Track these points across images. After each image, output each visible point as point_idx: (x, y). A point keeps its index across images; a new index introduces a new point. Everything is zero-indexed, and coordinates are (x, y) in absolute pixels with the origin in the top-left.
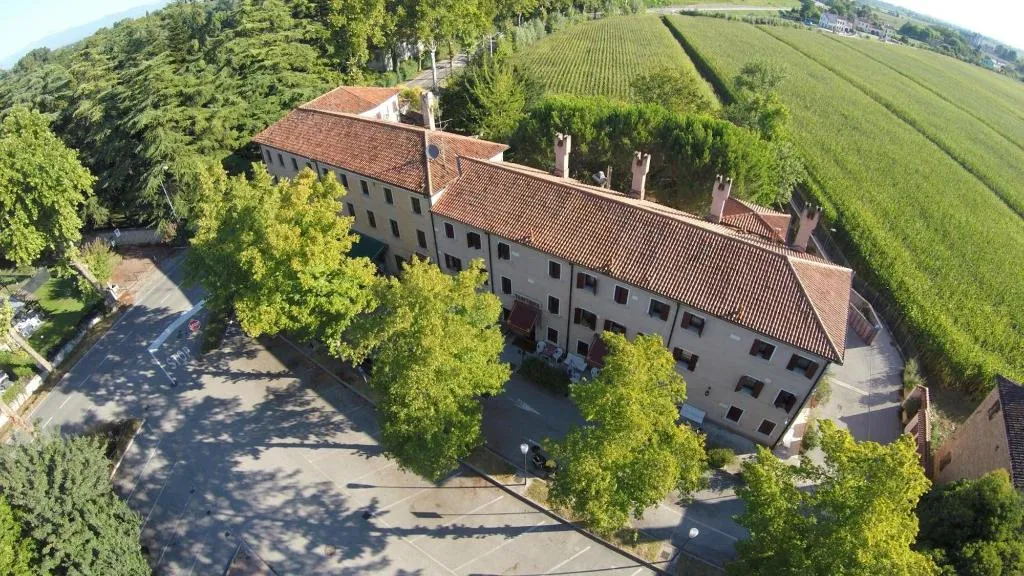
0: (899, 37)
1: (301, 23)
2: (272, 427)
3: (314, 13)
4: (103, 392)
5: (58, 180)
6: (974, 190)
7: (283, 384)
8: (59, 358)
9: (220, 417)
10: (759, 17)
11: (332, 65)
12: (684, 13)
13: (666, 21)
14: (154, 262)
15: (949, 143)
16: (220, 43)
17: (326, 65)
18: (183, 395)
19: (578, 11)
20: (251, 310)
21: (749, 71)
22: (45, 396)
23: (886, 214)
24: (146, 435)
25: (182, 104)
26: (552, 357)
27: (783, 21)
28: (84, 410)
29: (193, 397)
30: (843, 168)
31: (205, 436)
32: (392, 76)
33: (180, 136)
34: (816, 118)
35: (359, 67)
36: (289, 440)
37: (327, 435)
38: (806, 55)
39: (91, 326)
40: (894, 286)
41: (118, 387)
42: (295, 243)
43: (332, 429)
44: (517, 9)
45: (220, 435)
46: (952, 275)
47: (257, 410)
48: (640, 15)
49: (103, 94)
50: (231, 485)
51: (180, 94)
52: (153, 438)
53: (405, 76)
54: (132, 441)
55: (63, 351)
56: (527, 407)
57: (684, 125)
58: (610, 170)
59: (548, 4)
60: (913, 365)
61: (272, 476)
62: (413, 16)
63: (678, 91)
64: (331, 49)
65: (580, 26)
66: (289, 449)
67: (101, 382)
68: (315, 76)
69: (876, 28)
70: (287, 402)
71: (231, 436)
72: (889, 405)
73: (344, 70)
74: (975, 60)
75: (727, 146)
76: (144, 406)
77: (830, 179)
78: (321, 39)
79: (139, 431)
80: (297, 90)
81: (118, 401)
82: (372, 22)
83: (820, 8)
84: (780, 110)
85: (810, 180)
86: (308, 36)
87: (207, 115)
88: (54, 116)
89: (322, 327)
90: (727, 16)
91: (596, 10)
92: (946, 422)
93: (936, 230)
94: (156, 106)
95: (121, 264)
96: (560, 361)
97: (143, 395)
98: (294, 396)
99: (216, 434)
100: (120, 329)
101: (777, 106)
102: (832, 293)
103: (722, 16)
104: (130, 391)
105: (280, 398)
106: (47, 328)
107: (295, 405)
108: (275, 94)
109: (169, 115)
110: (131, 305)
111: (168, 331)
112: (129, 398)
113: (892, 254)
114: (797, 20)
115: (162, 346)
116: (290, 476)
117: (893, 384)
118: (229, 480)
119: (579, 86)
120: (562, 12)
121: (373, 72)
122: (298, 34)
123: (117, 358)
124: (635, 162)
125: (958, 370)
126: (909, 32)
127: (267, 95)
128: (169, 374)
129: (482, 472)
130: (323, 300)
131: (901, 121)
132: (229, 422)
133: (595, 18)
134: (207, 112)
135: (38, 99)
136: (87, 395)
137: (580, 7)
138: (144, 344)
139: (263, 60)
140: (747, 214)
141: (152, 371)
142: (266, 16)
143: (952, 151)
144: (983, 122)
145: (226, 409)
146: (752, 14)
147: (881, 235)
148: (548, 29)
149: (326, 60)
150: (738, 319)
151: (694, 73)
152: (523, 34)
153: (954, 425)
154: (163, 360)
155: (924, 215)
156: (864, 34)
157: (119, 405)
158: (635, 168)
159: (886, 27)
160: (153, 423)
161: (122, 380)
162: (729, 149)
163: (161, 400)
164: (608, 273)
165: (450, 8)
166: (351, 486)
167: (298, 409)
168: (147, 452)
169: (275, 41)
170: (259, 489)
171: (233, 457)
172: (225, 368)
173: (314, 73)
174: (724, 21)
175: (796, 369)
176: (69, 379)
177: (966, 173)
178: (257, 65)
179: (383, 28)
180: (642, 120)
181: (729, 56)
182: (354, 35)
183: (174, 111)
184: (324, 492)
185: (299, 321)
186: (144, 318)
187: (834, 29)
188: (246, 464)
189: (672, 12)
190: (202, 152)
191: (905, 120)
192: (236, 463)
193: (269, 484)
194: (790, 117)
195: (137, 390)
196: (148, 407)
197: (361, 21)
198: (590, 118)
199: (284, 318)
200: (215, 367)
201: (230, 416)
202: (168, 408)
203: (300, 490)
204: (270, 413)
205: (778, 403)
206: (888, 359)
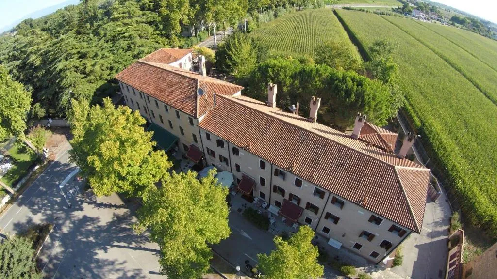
0: (451, 22)
1: (145, 14)
2: (114, 236)
3: (152, 8)
4: (36, 207)
5: (10, 103)
6: (491, 109)
7: (122, 212)
8: (18, 186)
9: (90, 227)
10: (382, 11)
11: (162, 35)
12: (344, 8)
13: (335, 12)
14: (67, 137)
15: (478, 82)
16: (100, 26)
17: (158, 35)
18: (73, 213)
19: (291, 6)
20: (98, 183)
21: (378, 44)
22: (11, 206)
23: (446, 124)
24: (55, 234)
25: (80, 57)
26: (261, 206)
27: (394, 13)
28: (27, 216)
29: (78, 215)
30: (425, 96)
31: (82, 237)
32: (194, 39)
33: (78, 74)
34: (411, 68)
35: (176, 35)
36: (122, 244)
37: (141, 243)
38: (405, 31)
39: (34, 170)
40: (450, 167)
41: (44, 205)
42: (115, 153)
43: (144, 240)
44: (260, 5)
45: (89, 238)
46: (480, 160)
47: (108, 225)
48: (322, 8)
49: (42, 51)
50: (93, 265)
51: (79, 52)
52: (58, 235)
53: (201, 39)
54: (48, 236)
55: (20, 183)
56: (245, 235)
57: (341, 78)
58: (298, 104)
59: (276, 3)
60: (457, 216)
61: (112, 263)
62: (204, 9)
63: (339, 55)
64: (161, 27)
65: (291, 15)
66: (122, 249)
67: (36, 202)
68: (152, 40)
69: (440, 18)
70: (123, 223)
71: (94, 238)
72: (443, 237)
73: (168, 37)
74: (489, 35)
75: (364, 91)
76: (55, 217)
77: (418, 104)
78: (156, 21)
79: (52, 231)
80: (142, 49)
81: (43, 213)
82: (182, 12)
83: (412, 7)
84: (393, 66)
85: (407, 104)
86: (149, 20)
87: (93, 63)
88: (18, 63)
89: (136, 192)
90: (366, 10)
91: (300, 6)
92: (472, 247)
93: (472, 134)
94: (66, 59)
95: (52, 136)
96: (266, 208)
97: (55, 211)
98: (127, 219)
99: (87, 237)
100: (47, 173)
101: (392, 64)
102: (419, 187)
103: (364, 10)
104: (49, 208)
105: (120, 219)
106: (14, 169)
107: (126, 225)
108: (131, 50)
109: (72, 64)
110: (53, 161)
111: (70, 177)
112: (48, 212)
113: (449, 149)
114: (401, 13)
115: (66, 185)
116: (122, 264)
117: (445, 225)
118: (92, 263)
119: (289, 47)
120: (283, 6)
121: (184, 37)
122: (144, 19)
123: (44, 190)
124: (312, 102)
125: (480, 218)
126: (455, 20)
127: (126, 51)
128: (67, 201)
129: (218, 271)
130: (135, 177)
131: (453, 69)
132: (94, 230)
133: (299, 10)
134: (93, 62)
135: (11, 54)
136: (29, 208)
137: (293, 4)
138: (57, 183)
139: (124, 33)
140: (373, 134)
141: (60, 199)
142: (126, 10)
143: (479, 86)
144: (494, 69)
145: (93, 223)
146: (378, 10)
147: (444, 136)
148: (276, 16)
149: (158, 32)
150: (363, 204)
151: (349, 41)
152: (262, 18)
153: (475, 248)
154: (65, 193)
155: (466, 124)
156: (433, 21)
157: (43, 216)
158: (311, 106)
159: (445, 17)
160: (58, 227)
161: (45, 202)
162: (366, 93)
163: (63, 215)
164: (291, 172)
165: (224, 5)
166: (151, 272)
167: (128, 227)
168: (54, 242)
169: (131, 23)
170: (106, 269)
171: (95, 250)
172: (94, 200)
173: (152, 38)
174: (365, 13)
175: (394, 231)
176: (22, 198)
177: (487, 99)
178: (121, 36)
179: (189, 15)
180: (318, 75)
181: (366, 32)
182: (173, 19)
183: (75, 62)
184: (137, 274)
185: (123, 189)
186: (58, 169)
187: (419, 18)
188: (101, 255)
189: (338, 7)
190: (91, 82)
191: (456, 69)
192: (96, 254)
193: (110, 267)
194: (398, 69)
195: (52, 208)
196: (57, 218)
197: (176, 12)
198: (290, 73)
199: (115, 187)
200: (89, 199)
201: (95, 227)
202: (66, 219)
203: (126, 272)
204: (114, 228)
205: (382, 245)
206: (443, 210)
